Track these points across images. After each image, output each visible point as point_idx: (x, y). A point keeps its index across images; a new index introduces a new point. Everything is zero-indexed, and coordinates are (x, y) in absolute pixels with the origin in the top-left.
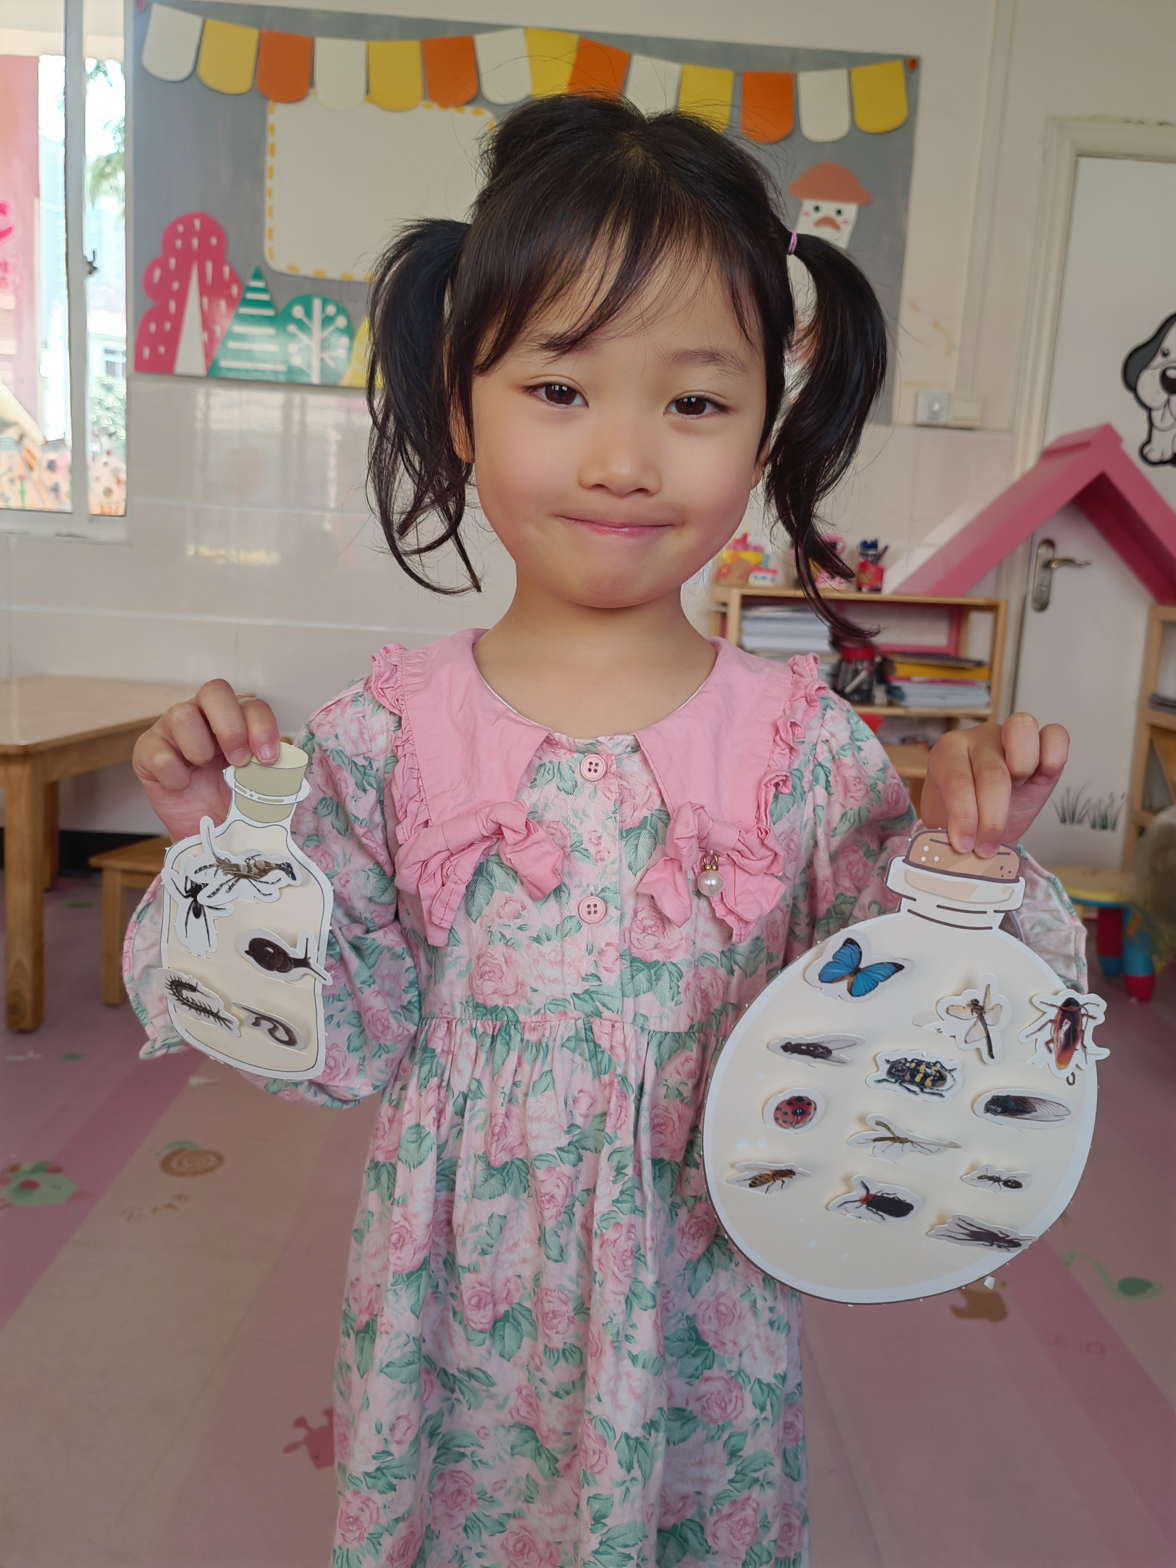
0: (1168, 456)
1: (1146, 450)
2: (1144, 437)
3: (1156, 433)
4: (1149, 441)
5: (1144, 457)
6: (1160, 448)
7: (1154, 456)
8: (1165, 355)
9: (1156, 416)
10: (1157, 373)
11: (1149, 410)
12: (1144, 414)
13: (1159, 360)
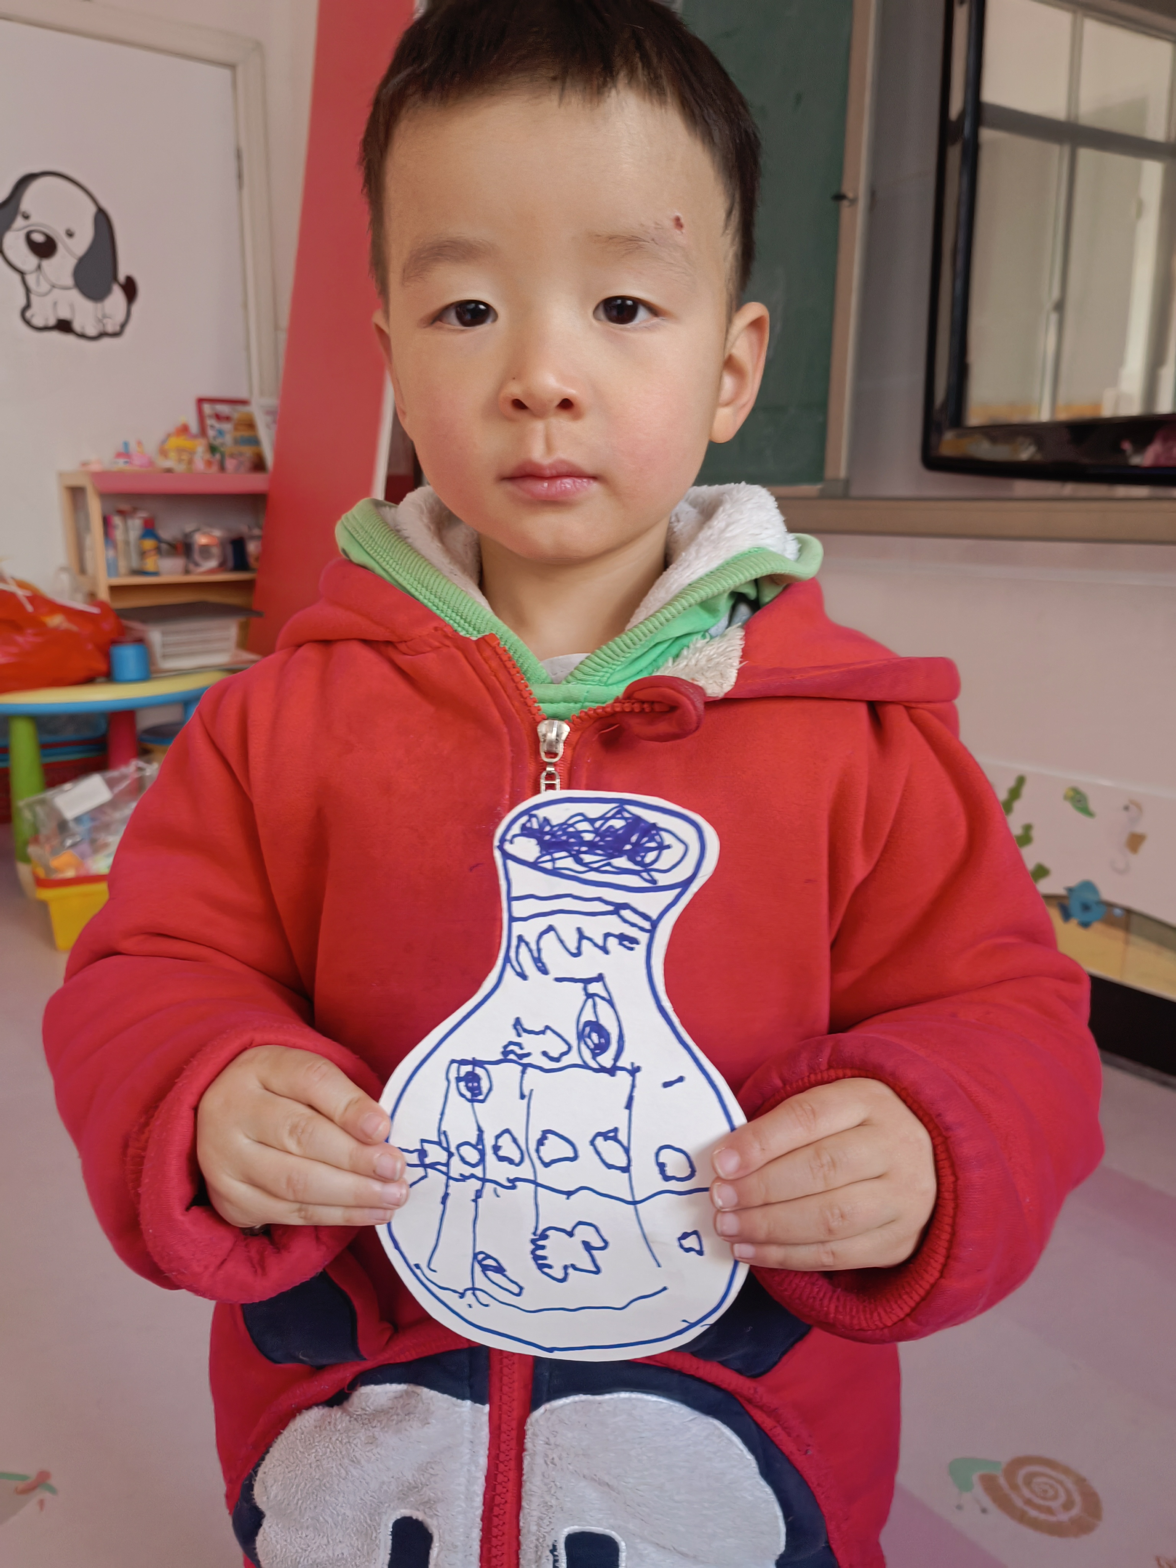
0: (52, 322)
1: (28, 314)
2: (22, 302)
3: (34, 299)
4: (28, 306)
5: (28, 323)
6: (42, 314)
7: (38, 321)
8: (26, 217)
9: (31, 279)
10: (22, 235)
11: (22, 274)
12: (17, 277)
13: (19, 222)
